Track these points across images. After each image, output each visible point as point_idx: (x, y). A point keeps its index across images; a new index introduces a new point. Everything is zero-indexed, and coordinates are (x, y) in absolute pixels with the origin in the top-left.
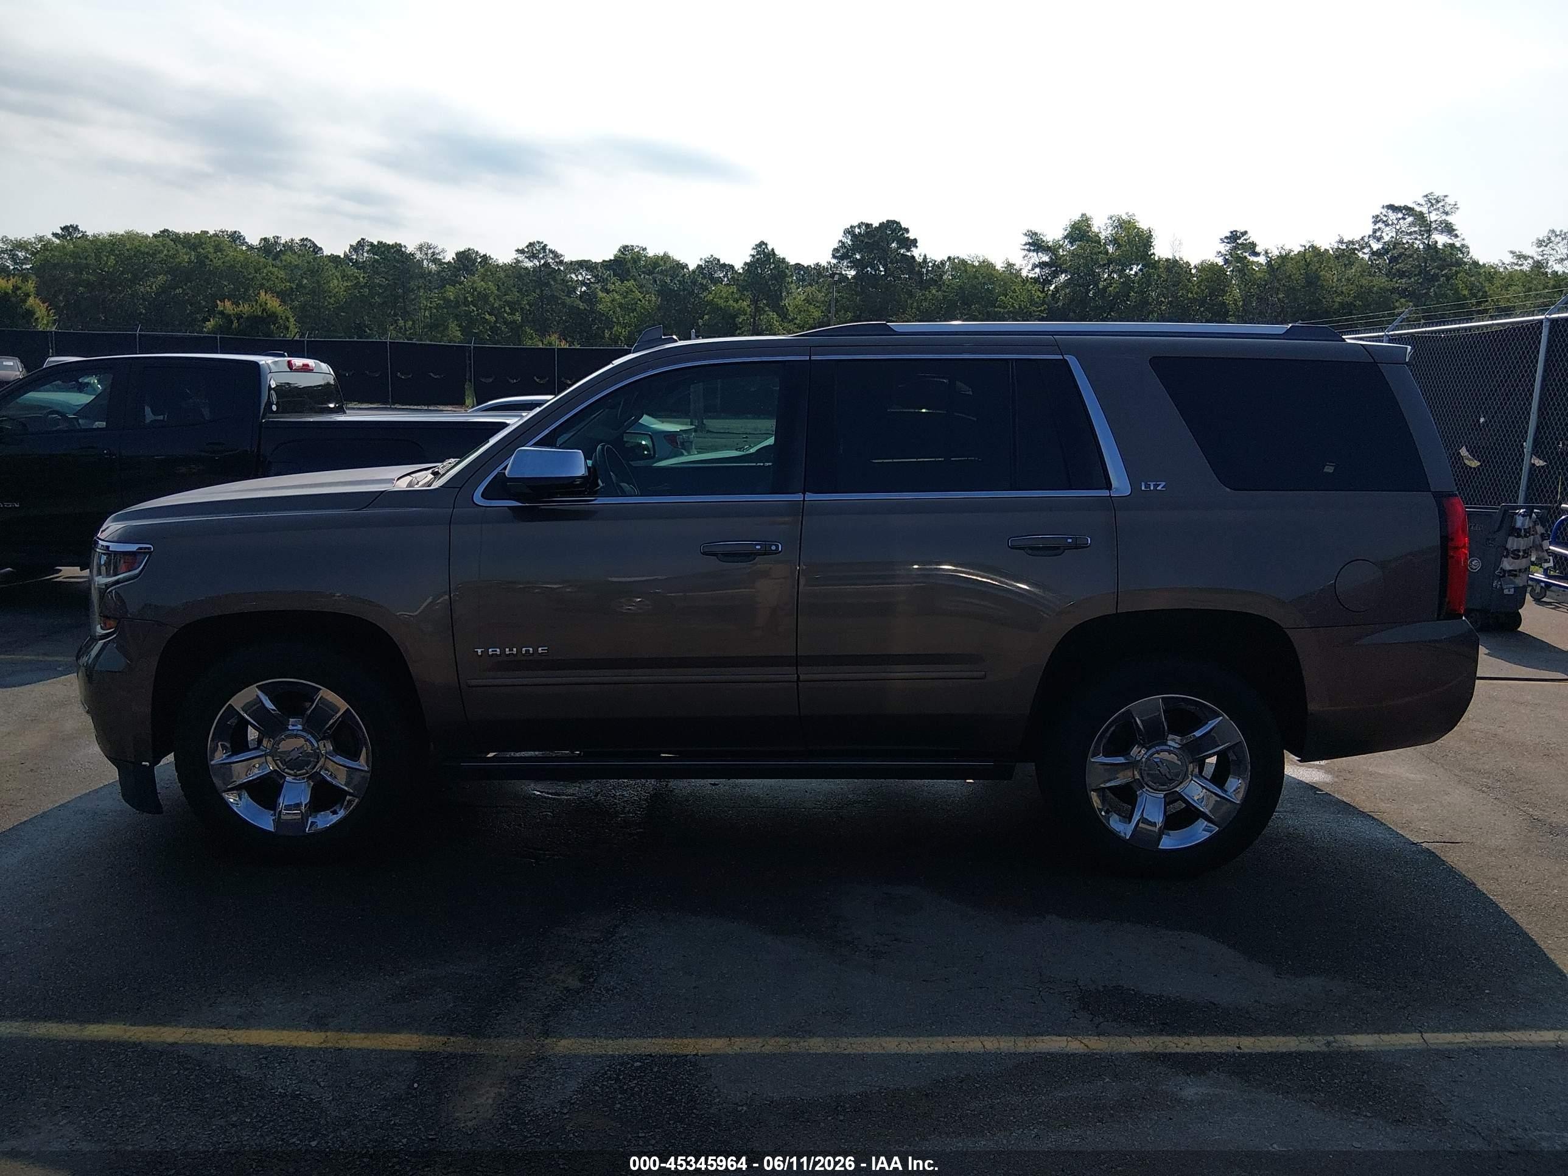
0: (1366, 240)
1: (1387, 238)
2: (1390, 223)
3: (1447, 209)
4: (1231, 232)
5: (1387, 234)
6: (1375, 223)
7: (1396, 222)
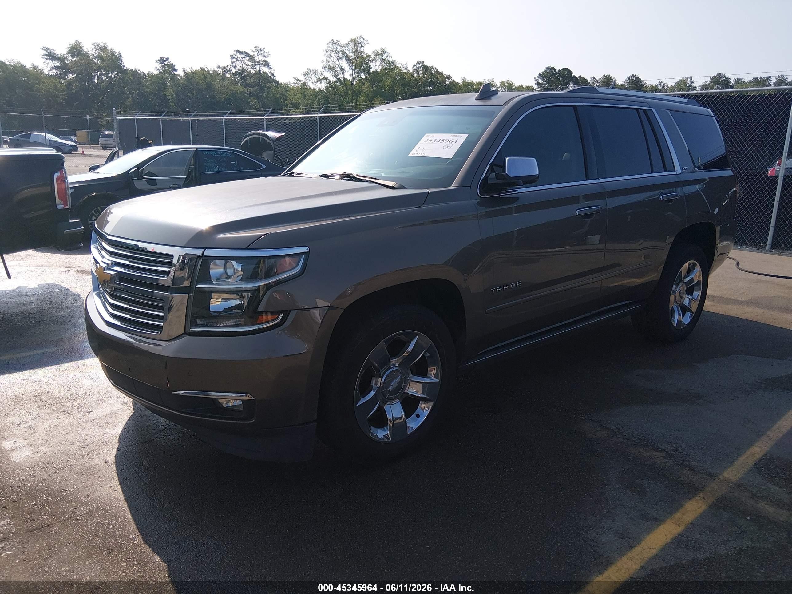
0: (229, 67)
1: (238, 67)
2: (239, 59)
3: (266, 54)
4: (161, 58)
5: (238, 65)
6: (232, 59)
7: (241, 59)
